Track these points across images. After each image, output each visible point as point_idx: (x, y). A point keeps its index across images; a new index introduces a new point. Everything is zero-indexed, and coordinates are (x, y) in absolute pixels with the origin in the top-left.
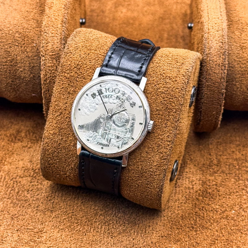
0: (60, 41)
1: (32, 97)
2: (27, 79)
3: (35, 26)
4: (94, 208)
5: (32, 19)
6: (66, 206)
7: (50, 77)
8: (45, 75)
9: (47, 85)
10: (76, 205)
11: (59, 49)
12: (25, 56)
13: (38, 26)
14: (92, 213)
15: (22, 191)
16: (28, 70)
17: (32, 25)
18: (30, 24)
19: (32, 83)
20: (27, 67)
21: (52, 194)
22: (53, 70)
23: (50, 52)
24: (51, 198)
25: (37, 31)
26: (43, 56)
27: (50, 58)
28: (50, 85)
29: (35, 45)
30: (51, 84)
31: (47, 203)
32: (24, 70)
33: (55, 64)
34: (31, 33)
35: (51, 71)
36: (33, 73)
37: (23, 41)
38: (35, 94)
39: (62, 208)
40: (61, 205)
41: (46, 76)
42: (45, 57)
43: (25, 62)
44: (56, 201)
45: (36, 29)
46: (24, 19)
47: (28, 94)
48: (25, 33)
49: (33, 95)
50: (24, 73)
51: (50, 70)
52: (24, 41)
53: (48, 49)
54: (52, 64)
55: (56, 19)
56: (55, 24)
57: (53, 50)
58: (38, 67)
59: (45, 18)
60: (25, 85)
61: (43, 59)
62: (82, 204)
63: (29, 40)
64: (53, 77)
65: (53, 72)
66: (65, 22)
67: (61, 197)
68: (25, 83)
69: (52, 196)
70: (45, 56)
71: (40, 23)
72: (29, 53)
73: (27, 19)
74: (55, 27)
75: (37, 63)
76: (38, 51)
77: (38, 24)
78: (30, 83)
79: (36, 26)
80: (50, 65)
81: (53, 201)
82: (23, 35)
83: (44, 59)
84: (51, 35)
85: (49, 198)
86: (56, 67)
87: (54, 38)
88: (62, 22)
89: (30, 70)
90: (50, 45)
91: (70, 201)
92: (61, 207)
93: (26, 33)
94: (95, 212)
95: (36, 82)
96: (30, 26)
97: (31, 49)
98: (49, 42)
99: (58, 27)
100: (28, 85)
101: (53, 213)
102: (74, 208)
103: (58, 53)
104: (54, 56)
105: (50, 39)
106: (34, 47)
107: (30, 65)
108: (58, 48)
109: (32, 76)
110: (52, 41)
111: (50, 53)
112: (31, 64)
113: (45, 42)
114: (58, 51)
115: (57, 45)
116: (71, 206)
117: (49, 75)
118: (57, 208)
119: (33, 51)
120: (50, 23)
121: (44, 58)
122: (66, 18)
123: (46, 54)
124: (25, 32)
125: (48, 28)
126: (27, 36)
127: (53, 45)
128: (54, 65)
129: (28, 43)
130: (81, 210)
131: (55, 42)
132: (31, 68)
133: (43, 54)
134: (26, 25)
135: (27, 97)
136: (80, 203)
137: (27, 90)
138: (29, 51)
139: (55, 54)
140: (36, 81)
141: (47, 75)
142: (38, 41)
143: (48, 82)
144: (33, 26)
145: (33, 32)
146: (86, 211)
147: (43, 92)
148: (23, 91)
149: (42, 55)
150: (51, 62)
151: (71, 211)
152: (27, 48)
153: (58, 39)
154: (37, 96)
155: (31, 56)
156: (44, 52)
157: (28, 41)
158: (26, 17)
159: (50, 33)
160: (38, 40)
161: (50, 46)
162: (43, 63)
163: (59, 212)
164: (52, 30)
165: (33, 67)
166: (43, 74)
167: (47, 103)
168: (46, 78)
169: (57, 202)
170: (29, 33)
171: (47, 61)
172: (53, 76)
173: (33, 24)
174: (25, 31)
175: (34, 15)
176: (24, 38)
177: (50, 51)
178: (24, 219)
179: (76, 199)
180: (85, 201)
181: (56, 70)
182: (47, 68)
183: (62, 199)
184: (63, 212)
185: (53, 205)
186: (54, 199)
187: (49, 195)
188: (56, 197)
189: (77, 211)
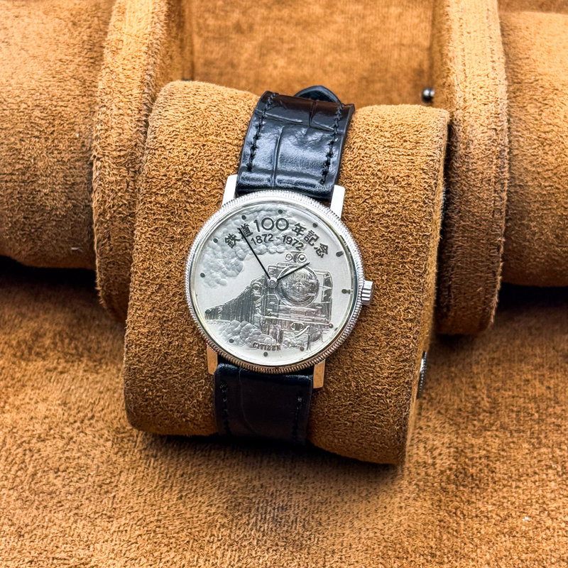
1: (71, 252)
2: (58, 213)
3: (78, 93)
4: (207, 511)
5: (72, 77)
6: (144, 506)
7: (113, 206)
8: (102, 201)
9: (106, 226)
10: (166, 503)
11: (133, 144)
12: (56, 160)
13: (83, 94)
14: (203, 521)
15: (44, 471)
16: (62, 192)
17: (70, 90)
18: (68, 87)
19: (71, 220)
20: (59, 184)
21: (111, 478)
22: (119, 190)
23: (115, 150)
25: (83, 103)
26: (98, 159)
27: (114, 163)
28: (112, 224)
29: (77, 135)
30: (115, 223)
31: (100, 500)
32: (52, 192)
33: (125, 177)
34: (68, 109)
35: (116, 193)
36: (73, 199)
37: (51, 126)
38: (77, 246)
39: (135, 509)
40: (131, 504)
41: (105, 205)
42: (102, 161)
43: (54, 174)
44: (121, 494)
45: (81, 100)
46: (54, 77)
47: (61, 247)
48: (55, 109)
49: (73, 249)
50: (53, 200)
51: (112, 190)
52: (53, 126)
53: (108, 144)
54: (119, 178)
55: (128, 77)
56: (124, 88)
57: (119, 146)
58: (83, 186)
59: (104, 75)
60: (55, 226)
61: (96, 166)
62: (180, 501)
63: (65, 125)
64: (120, 207)
65: (120, 194)
66: (148, 84)
67: (133, 484)
68: (56, 221)
69: (110, 482)
70: (102, 159)
71: (89, 87)
72: (64, 153)
73: (61, 77)
74: (127, 93)
75: (81, 176)
76: (84, 149)
77: (85, 88)
78: (66, 222)
79: (80, 92)
80: (114, 179)
81: (113, 494)
82: (50, 112)
83: (99, 166)
84: (115, 112)
85: (105, 487)
86: (126, 184)
87: (122, 119)
88: (142, 82)
89: (67, 191)
90: (113, 134)
91: (153, 494)
92: (132, 507)
93: (57, 108)
94: (209, 519)
95: (80, 220)
96: (66, 93)
97: (67, 143)
98: (112, 128)
99: (132, 95)
100: (62, 227)
101: (112, 521)
102: (162, 509)
103: (133, 153)
104: (123, 159)
105: (114, 120)
106: (76, 139)
107: (66, 180)
108: (131, 141)
109: (70, 205)
110: (119, 126)
111: (114, 153)
112: (68, 179)
113: (103, 127)
114: (132, 148)
115: (130, 135)
116: (156, 505)
117: (110, 203)
118: (123, 511)
119: (72, 148)
120: (113, 85)
121: (99, 164)
122: (150, 75)
123: (104, 155)
124: (55, 107)
125: (109, 97)
126: (60, 115)
127: (120, 134)
128: (121, 180)
129: (61, 130)
130: (176, 514)
131: (126, 127)
132: (67, 187)
133: (98, 154)
134: (56, 91)
135: (59, 255)
136: (175, 500)
137: (59, 238)
138: (64, 148)
139: (125, 155)
140: (79, 217)
141: (105, 201)
142: (84, 127)
143: (108, 218)
144: (72, 93)
145: (74, 107)
146: (189, 518)
147: (96, 240)
148: (49, 240)
149: (95, 157)
150: (115, 172)
151: (154, 516)
152: (60, 142)
153: (132, 120)
154: (81, 251)
155: (69, 160)
156: (100, 150)
157: (61, 127)
158: (57, 72)
159: (114, 107)
160: (83, 124)
161: (114, 136)
162: (97, 174)
163: (126, 519)
164: (117, 100)
165: (73, 184)
166: (98, 201)
167: (105, 266)
168: (104, 210)
169: (122, 497)
170: (63, 108)
171: (108, 170)
172: (121, 203)
173: (73, 88)
174: (55, 103)
175: (76, 68)
176: (54, 120)
177: (114, 147)
178: (46, 536)
179: (166, 490)
180: (186, 495)
181: (127, 191)
182: (107, 186)
183: (135, 489)
184: (136, 519)
185: (113, 504)
186: (116, 489)
187: (104, 482)
188: (120, 485)
189: (168, 518)
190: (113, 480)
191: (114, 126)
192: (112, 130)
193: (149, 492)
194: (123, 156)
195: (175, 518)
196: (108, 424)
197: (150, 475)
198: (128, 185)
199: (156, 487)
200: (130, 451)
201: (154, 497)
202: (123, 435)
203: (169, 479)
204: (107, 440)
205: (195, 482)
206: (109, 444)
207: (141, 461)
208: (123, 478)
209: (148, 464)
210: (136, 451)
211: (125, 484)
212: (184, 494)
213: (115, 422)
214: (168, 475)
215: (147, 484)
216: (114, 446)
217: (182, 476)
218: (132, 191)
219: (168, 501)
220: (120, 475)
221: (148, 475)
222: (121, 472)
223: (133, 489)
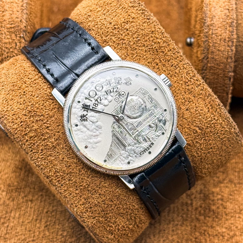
0: (21, 10)
4: (61, 235)
6: (25, 231)
10: (38, 230)
11: (19, 20)
14: (60, 240)
21: (6, 214)
22: (11, 48)
24: (5, 220)
27: (8, 32)
33: (14, 40)
35: (9, 49)
39: (20, 233)
40: (18, 231)
41: (2, 56)
44: (12, 224)
51: (7, 48)
53: (4, 20)
54: (10, 41)
57: (11, 22)
62: (46, 228)
65: (11, 50)
67: (19, 218)
69: (6, 217)
80: (7, 41)
81: (7, 224)
86: (15, 44)
87: (12, 5)
90: (7, 14)
91: (30, 224)
92: (18, 232)
94: (63, 239)
98: (6, 10)
101: (7, 241)
102: (35, 233)
103: (19, 26)
104: (13, 29)
105: (8, 6)
108: (17, 18)
110: (10, 9)
111: (8, 25)
114: (18, 23)
115: (17, 15)
116: (32, 231)
118: (13, 235)
127: (11, 14)
128: (12, 42)
130: (44, 236)
131: (15, 10)
136: (43, 227)
139: (14, 27)
141: (3, 54)
146: (52, 239)
150: (9, 37)
151: (31, 238)
153: (18, 6)
163: (15, 239)
169: (13, 226)
171: (4, 35)
177: (8, 22)
179: (38, 221)
180: (50, 224)
181: (15, 48)
182: (4, 45)
183: (20, 221)
184: (21, 239)
185: (7, 230)
186: (9, 221)
187: (2, 217)
188: (11, 219)
189: (39, 239)
190: (7, 216)
191: (8, 9)
192: (7, 12)
193: (29, 223)
194: (13, 27)
195: (44, 239)
196: (4, 181)
197: (29, 212)
198: (16, 45)
199: (32, 220)
200: (17, 198)
201: (31, 226)
202: (13, 188)
203: (40, 214)
204: (3, 191)
205: (55, 216)
206: (4, 194)
207: (23, 204)
208: (12, 215)
209: (27, 205)
210: (20, 197)
211: (14, 218)
212: (48, 224)
213: (8, 180)
214: (39, 212)
215: (27, 217)
216: (8, 194)
217: (47, 212)
218: (18, 48)
219: (39, 228)
220: (11, 212)
221: (27, 212)
222: (12, 210)
223: (19, 221)
